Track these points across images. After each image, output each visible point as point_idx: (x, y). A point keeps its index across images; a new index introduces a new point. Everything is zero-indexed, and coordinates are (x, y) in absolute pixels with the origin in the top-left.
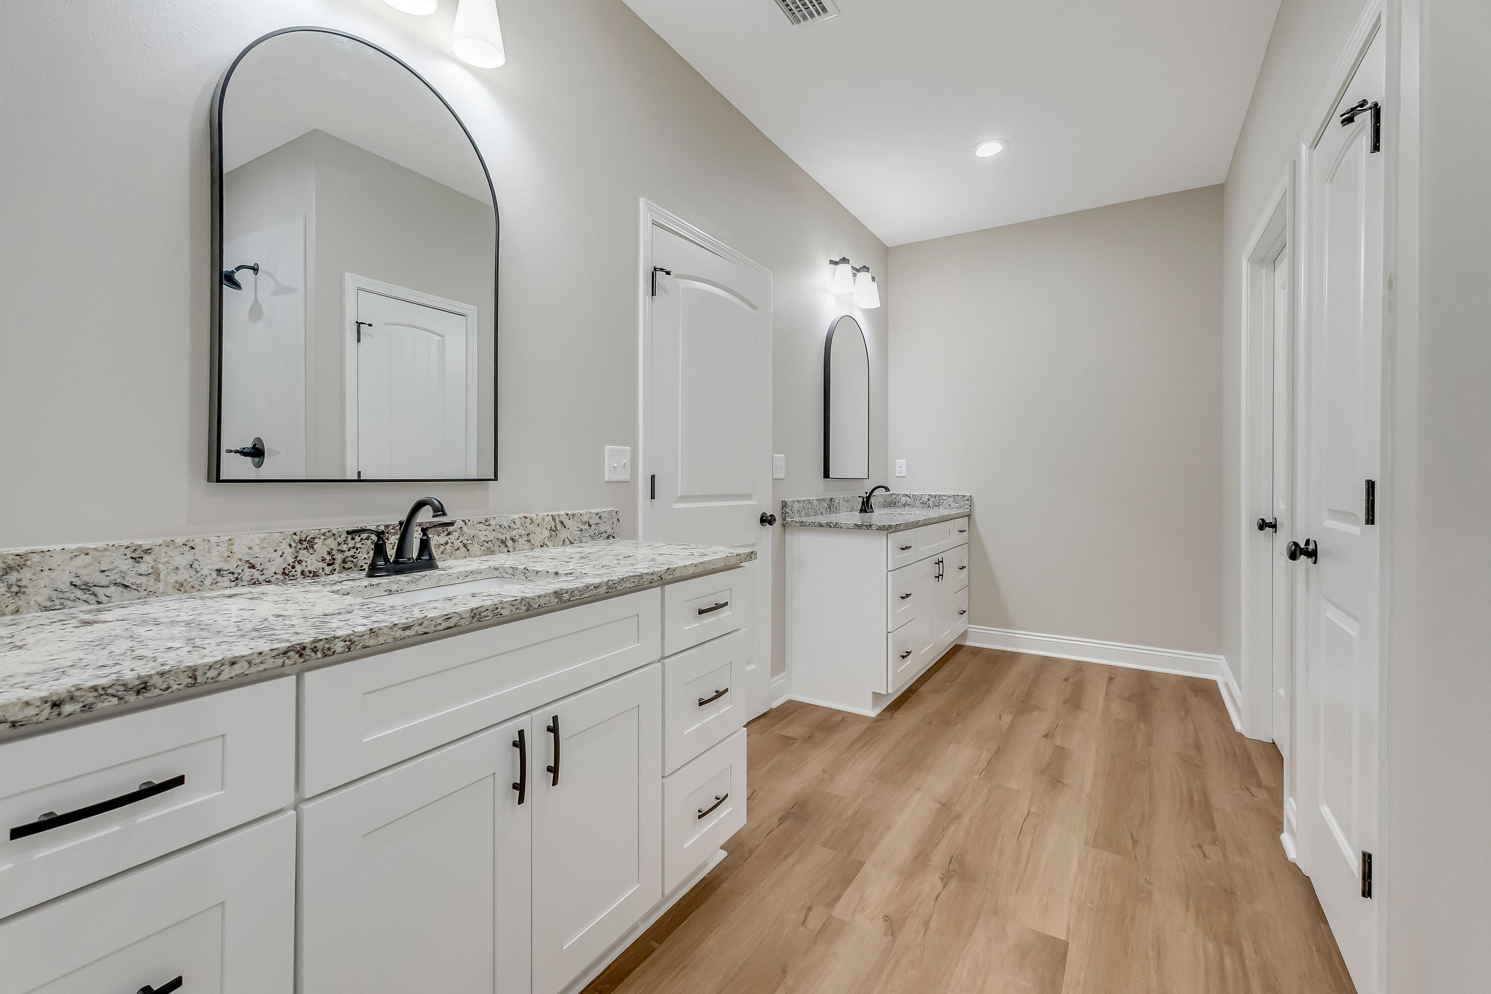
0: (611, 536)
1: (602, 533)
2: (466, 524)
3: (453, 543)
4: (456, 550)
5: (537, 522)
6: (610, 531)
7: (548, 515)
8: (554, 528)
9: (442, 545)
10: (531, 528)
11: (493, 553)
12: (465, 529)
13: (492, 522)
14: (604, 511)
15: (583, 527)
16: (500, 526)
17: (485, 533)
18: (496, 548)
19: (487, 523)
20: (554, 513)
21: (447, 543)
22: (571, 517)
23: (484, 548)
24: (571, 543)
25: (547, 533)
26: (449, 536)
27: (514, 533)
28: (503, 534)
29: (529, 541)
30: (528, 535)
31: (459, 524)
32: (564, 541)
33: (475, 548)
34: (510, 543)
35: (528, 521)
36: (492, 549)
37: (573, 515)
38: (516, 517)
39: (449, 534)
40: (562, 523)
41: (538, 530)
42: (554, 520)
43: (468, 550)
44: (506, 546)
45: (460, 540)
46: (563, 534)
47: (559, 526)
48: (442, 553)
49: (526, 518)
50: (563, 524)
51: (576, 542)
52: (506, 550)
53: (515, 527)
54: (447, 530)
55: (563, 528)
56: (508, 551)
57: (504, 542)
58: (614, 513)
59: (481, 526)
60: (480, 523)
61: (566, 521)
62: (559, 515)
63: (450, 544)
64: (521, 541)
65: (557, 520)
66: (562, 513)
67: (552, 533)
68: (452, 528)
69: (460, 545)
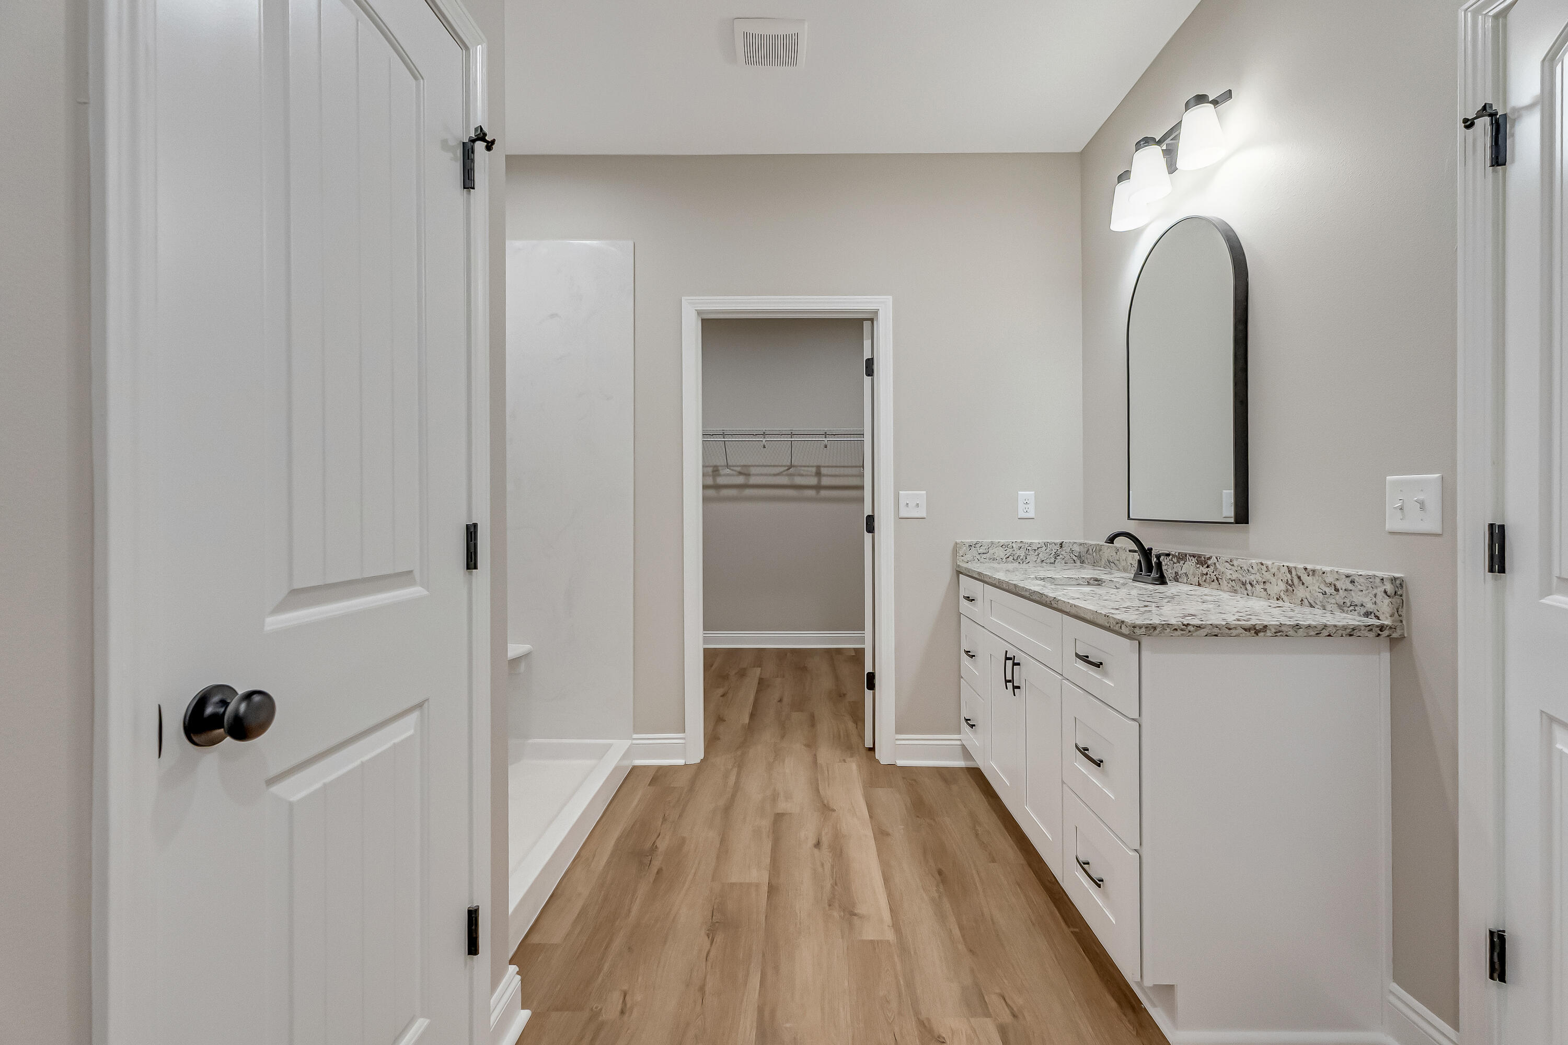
0: (1373, 614)
1: (1356, 605)
2: (1218, 560)
3: (1210, 575)
4: (1212, 581)
5: (1273, 571)
6: (1370, 606)
7: (1283, 566)
8: (1290, 582)
10: (1268, 576)
11: (1235, 591)
12: (1217, 564)
13: (1235, 563)
14: (1360, 573)
15: (1328, 590)
16: (1241, 568)
17: (1231, 572)
18: (1238, 588)
19: (1231, 563)
20: (1291, 565)
21: (1207, 574)
22: (1311, 573)
23: (1229, 585)
24: (1311, 606)
25: (1282, 586)
26: (1209, 569)
27: (1252, 577)
28: (1243, 576)
29: (1265, 590)
30: (1264, 582)
31: (1214, 560)
32: (1302, 600)
33: (1224, 583)
34: (1249, 587)
35: (1264, 568)
36: (1236, 589)
37: (1314, 571)
38: (1254, 561)
39: (1208, 567)
40: (1299, 578)
41: (1273, 580)
42: (1290, 572)
43: (1219, 584)
44: (1246, 589)
45: (1215, 573)
46: (1301, 592)
47: (1296, 581)
48: (1205, 581)
49: (1262, 564)
50: (1301, 580)
51: (1317, 606)
52: (1245, 592)
53: (1253, 571)
54: (1207, 563)
55: (1301, 585)
56: (1248, 595)
57: (1244, 584)
58: (1378, 580)
59: (1227, 565)
60: (1227, 562)
61: (1304, 577)
62: (1295, 568)
64: (1259, 588)
65: (1294, 573)
66: (1301, 566)
67: (1289, 587)
68: (1209, 562)
69: (1215, 578)
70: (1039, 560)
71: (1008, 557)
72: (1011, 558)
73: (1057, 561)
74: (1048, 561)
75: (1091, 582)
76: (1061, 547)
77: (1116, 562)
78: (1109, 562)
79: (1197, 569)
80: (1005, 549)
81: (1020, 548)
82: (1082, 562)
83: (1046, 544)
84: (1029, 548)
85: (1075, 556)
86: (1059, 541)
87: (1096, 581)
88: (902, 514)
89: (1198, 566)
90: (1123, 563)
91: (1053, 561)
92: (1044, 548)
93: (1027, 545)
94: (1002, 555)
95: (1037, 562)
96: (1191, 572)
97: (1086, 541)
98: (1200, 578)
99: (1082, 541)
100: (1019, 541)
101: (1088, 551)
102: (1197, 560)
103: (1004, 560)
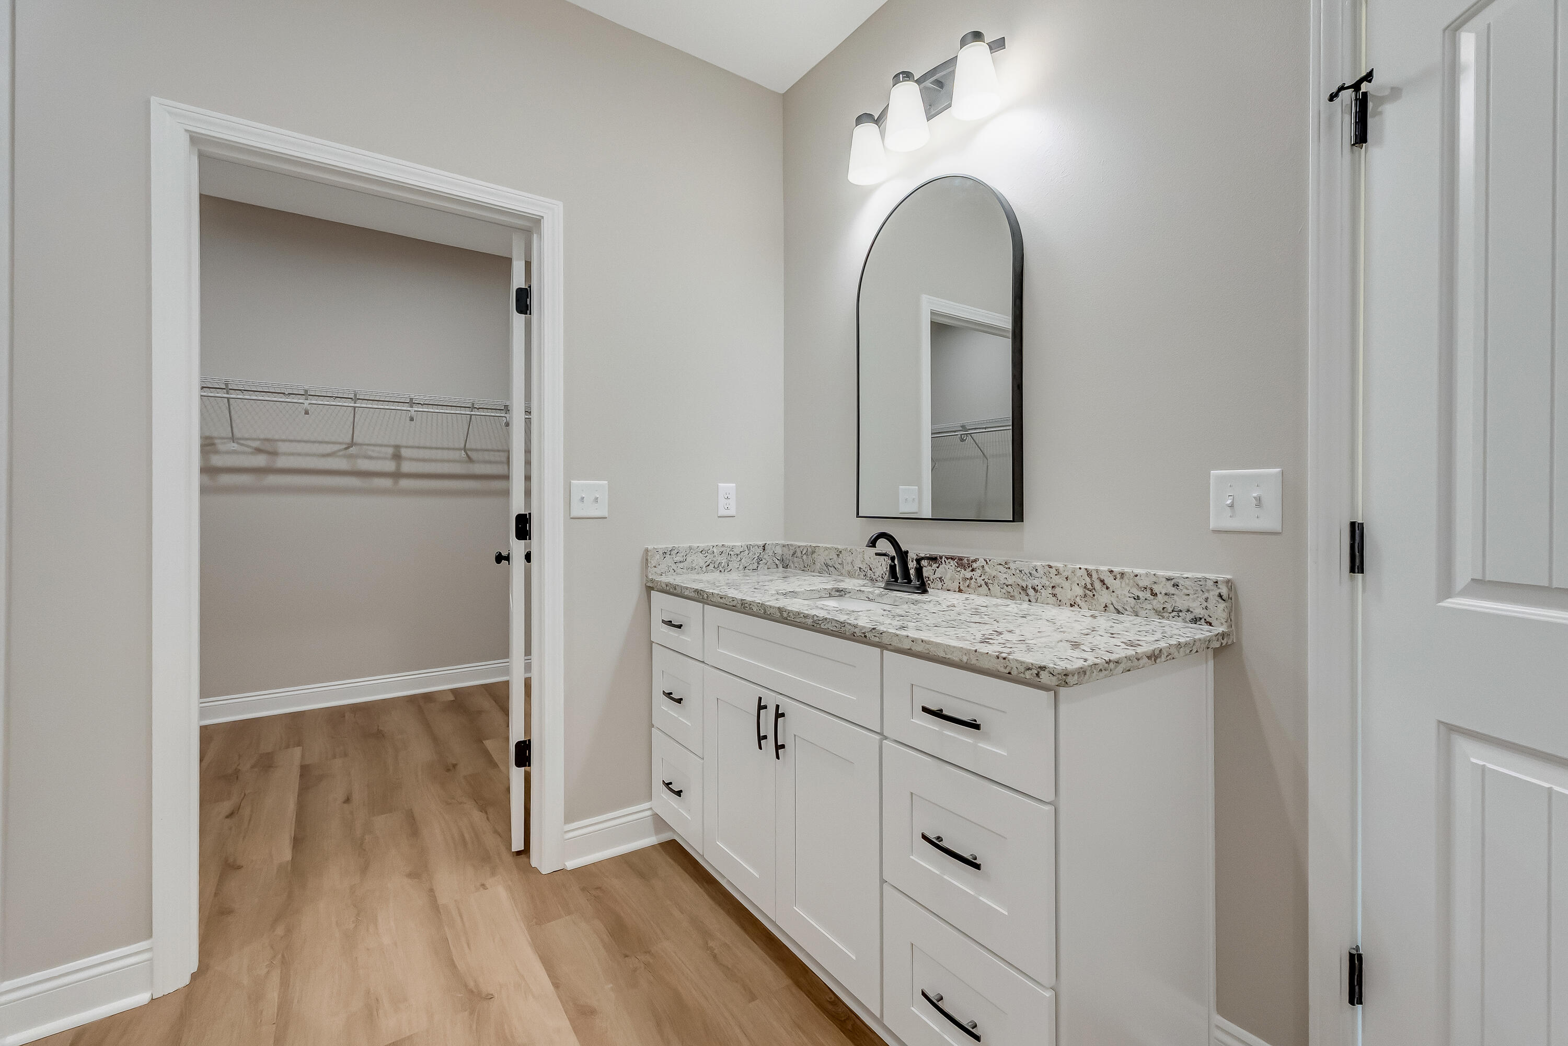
0: (1203, 620)
1: (1181, 611)
2: (987, 563)
3: (976, 580)
4: (979, 587)
5: (1065, 574)
6: (1199, 612)
7: (1080, 568)
8: (1089, 586)
9: (968, 579)
10: (1057, 580)
11: (1012, 597)
12: (986, 567)
13: (1012, 565)
14: (1185, 576)
15: (1141, 594)
16: (1021, 571)
17: (1005, 576)
18: (1016, 594)
19: (1007, 566)
20: (1090, 567)
21: (971, 578)
22: (1118, 576)
23: (1004, 591)
24: (1119, 612)
25: (1079, 591)
26: (974, 573)
27: (1036, 582)
28: (1024, 580)
29: (1054, 595)
30: (1053, 587)
31: (981, 562)
32: (1106, 606)
33: (995, 588)
34: (1031, 592)
35: (1053, 571)
36: (1013, 594)
37: (1122, 574)
38: (1038, 564)
39: (973, 570)
40: (1102, 581)
41: (1066, 584)
42: (1090, 575)
43: (989, 589)
44: (1028, 595)
45: (982, 578)
46: (1104, 597)
47: (1098, 585)
48: (968, 586)
49: (1050, 567)
50: (1104, 584)
51: (1127, 613)
52: (1027, 598)
53: (1037, 575)
54: (972, 567)
55: (1105, 590)
56: (1030, 601)
57: (1024, 589)
58: (1210, 583)
59: (1001, 568)
60: (1000, 564)
61: (1109, 580)
62: (1097, 571)
63: (974, 580)
64: (1045, 593)
65: (1095, 576)
66: (1104, 568)
67: (1087, 592)
68: (975, 565)
69: (983, 583)
70: (741, 567)
71: (709, 565)
72: (712, 566)
73: (760, 566)
74: (751, 567)
75: (833, 593)
76: (764, 549)
77: (837, 566)
78: (827, 565)
79: (958, 573)
80: (705, 555)
81: (722, 553)
82: (786, 567)
83: (748, 547)
84: (731, 553)
85: (778, 560)
86: (761, 543)
87: (837, 591)
88: (574, 513)
89: (959, 569)
90: (848, 568)
91: (755, 568)
92: (747, 552)
93: (728, 550)
94: (702, 564)
95: (739, 569)
96: (949, 576)
97: (789, 543)
98: (961, 583)
99: (783, 542)
100: (720, 544)
101: (794, 554)
102: (957, 563)
103: (704, 569)
